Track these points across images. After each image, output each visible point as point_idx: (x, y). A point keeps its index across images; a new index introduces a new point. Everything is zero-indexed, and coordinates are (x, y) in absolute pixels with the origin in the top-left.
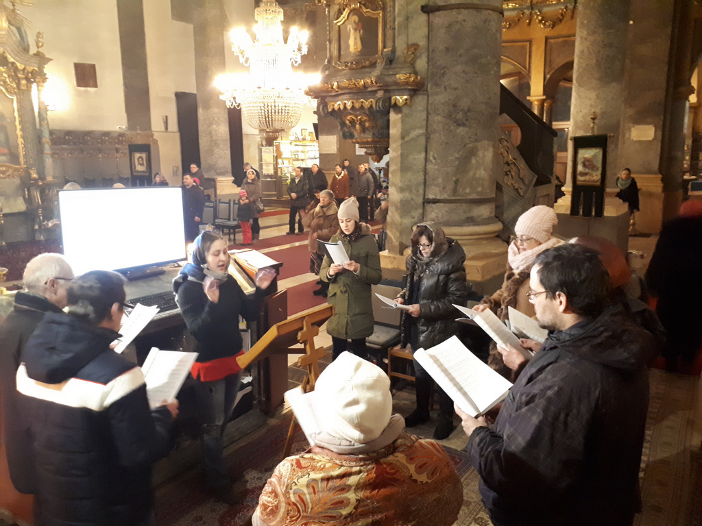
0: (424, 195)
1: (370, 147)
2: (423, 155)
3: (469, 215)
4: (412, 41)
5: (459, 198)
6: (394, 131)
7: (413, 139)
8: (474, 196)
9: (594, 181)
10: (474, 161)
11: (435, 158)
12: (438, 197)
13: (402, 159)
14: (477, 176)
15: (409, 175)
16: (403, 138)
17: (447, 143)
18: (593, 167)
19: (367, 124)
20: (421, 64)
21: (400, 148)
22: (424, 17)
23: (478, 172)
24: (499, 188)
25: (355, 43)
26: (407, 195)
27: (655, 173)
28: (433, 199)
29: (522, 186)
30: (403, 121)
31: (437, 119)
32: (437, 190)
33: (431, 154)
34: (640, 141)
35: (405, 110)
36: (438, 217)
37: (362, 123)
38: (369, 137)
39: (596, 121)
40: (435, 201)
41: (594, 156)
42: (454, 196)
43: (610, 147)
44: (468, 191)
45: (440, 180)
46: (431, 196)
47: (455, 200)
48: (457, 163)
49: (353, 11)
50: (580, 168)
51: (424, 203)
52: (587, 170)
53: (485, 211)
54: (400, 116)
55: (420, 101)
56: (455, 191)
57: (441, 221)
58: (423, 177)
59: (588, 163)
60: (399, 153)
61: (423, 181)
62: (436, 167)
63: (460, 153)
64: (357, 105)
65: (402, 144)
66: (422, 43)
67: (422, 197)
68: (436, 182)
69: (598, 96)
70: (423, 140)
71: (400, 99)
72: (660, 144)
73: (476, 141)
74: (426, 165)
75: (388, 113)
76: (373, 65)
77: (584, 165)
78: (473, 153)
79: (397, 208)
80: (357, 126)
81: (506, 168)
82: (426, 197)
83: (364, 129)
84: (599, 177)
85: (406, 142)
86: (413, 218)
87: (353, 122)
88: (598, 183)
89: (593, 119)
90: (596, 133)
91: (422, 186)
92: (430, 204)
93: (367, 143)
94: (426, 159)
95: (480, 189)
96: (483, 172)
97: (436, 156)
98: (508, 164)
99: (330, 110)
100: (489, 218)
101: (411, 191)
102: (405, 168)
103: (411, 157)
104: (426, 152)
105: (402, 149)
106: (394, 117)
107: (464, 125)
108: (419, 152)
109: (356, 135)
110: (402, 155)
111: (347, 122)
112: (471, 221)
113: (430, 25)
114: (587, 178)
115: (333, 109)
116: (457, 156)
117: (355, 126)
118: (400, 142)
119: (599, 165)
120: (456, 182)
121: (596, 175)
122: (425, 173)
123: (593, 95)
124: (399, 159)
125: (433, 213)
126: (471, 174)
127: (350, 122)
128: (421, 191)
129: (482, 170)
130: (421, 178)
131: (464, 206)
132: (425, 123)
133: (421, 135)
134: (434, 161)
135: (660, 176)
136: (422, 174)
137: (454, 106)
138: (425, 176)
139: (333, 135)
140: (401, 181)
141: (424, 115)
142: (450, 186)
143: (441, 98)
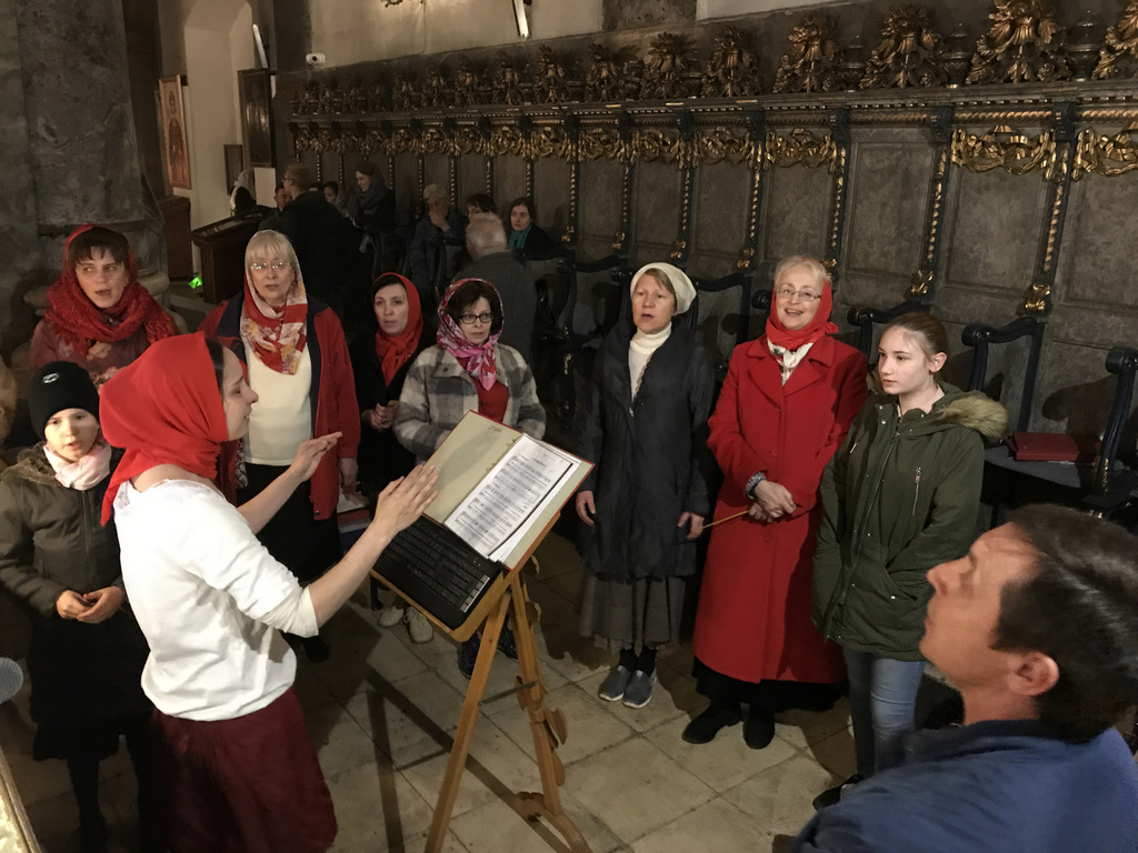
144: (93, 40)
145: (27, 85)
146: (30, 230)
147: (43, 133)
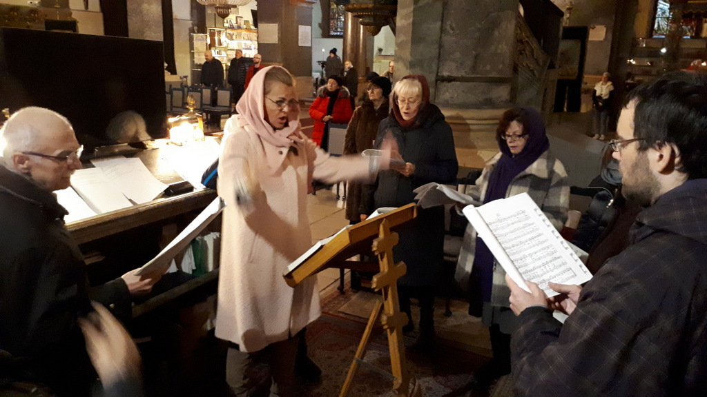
0: (438, 73)
1: (369, 16)
2: (439, 24)
3: (488, 97)
5: (478, 76)
7: (428, 3)
8: (494, 75)
10: (496, 33)
11: (453, 29)
12: (455, 74)
13: (414, 29)
14: (499, 51)
15: (421, 48)
16: (416, 2)
17: (468, 10)
21: (412, 14)
23: (500, 46)
24: (515, 69)
28: (448, 76)
29: (536, 67)
32: (453, 65)
33: (449, 23)
36: (453, 98)
40: (450, 79)
42: (473, 73)
44: (488, 67)
45: (458, 55)
46: (446, 74)
47: (473, 78)
48: (478, 34)
51: (436, 81)
53: (502, 92)
56: (474, 68)
57: (455, 102)
58: (437, 50)
60: (411, 20)
61: (437, 55)
62: (454, 38)
63: (483, 23)
65: (414, 10)
67: (434, 75)
68: (452, 56)
70: (439, 7)
72: (610, 45)
73: (501, 9)
74: (441, 38)
78: (495, 24)
81: (521, 47)
82: (439, 74)
84: (575, 70)
85: (420, 7)
91: (437, 61)
92: (445, 83)
94: (442, 30)
95: (500, 67)
96: (505, 47)
97: (454, 25)
98: (521, 42)
100: (504, 101)
101: (422, 68)
102: (417, 38)
103: (424, 26)
104: (442, 21)
105: (414, 16)
108: (435, 21)
110: (414, 23)
112: (490, 103)
116: (479, 26)
118: (411, 8)
120: (476, 57)
122: (441, 47)
124: (411, 29)
125: (447, 94)
126: (493, 48)
128: (434, 67)
129: (504, 43)
130: (434, 51)
131: (483, 86)
133: (435, 1)
134: (451, 32)
136: (437, 46)
138: (440, 49)
139: (274, 22)
140: (411, 54)
142: (469, 63)
146: (433, 78)
147: (448, 28)
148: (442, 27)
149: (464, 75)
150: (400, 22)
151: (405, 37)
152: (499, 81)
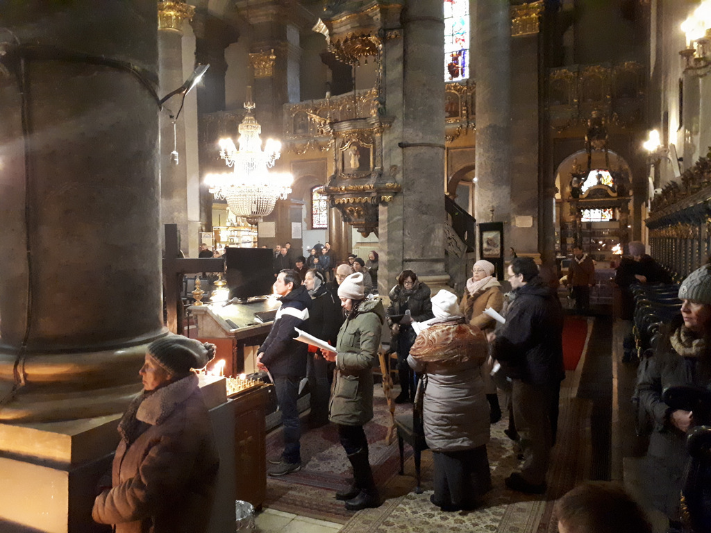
0: (403, 257)
2: (402, 232)
3: (432, 269)
4: (393, 163)
5: (425, 258)
6: (383, 217)
7: (395, 222)
8: (434, 257)
9: (495, 255)
10: (433, 235)
12: (412, 258)
13: (388, 234)
14: (435, 245)
15: (393, 244)
16: (388, 221)
17: (416, 225)
18: (495, 245)
19: (362, 213)
20: (399, 177)
21: (386, 227)
22: (400, 150)
23: (436, 242)
24: (446, 253)
25: (355, 163)
26: (392, 257)
27: (536, 253)
29: (459, 252)
30: (388, 211)
31: (410, 210)
32: (411, 253)
33: (407, 231)
34: (523, 228)
35: (390, 204)
37: (358, 212)
38: (363, 221)
39: (494, 212)
40: (410, 260)
41: (494, 237)
42: (422, 257)
43: (505, 231)
44: (430, 253)
45: (413, 247)
46: (407, 258)
47: (422, 259)
48: (423, 236)
49: (353, 144)
50: (485, 245)
51: (403, 262)
52: (490, 247)
53: (440, 267)
54: (386, 208)
55: (399, 199)
56: (422, 254)
58: (402, 246)
59: (490, 242)
60: (387, 230)
61: (402, 248)
62: (410, 239)
63: (425, 230)
64: (357, 201)
65: (388, 225)
66: (399, 165)
67: (401, 258)
68: (410, 248)
69: (494, 195)
70: (401, 222)
71: (387, 198)
72: (537, 230)
73: (434, 223)
74: (403, 238)
75: (378, 206)
76: (369, 176)
77: (488, 244)
78: (432, 230)
79: (385, 265)
80: (355, 214)
81: (449, 241)
83: (359, 215)
84: (499, 251)
85: (391, 224)
86: (396, 271)
87: (352, 211)
88: (499, 256)
89: (492, 211)
90: (495, 221)
91: (402, 251)
92: (407, 263)
93: (361, 224)
94: (404, 235)
95: (437, 253)
97: (410, 232)
98: (449, 238)
99: (337, 203)
100: (442, 272)
101: (394, 255)
102: (390, 240)
103: (394, 233)
104: (403, 229)
105: (388, 228)
106: (381, 208)
107: (426, 214)
108: (399, 230)
109: (353, 219)
110: (389, 231)
111: (348, 211)
112: (433, 273)
113: (404, 154)
114: (491, 252)
115: (339, 203)
116: (423, 232)
117: (353, 214)
118: (387, 224)
119: (499, 243)
120: (423, 248)
121: (497, 251)
122: (403, 243)
123: (490, 194)
124: (386, 235)
126: (432, 243)
127: (350, 211)
128: (401, 254)
129: (438, 241)
130: (400, 246)
131: (428, 264)
132: (402, 212)
133: (399, 220)
134: (409, 236)
135: (539, 254)
136: (401, 243)
137: (420, 202)
139: (272, 222)
140: (388, 248)
141: (402, 207)
142: (419, 251)
143: (412, 197)
144: (424, 208)
145: (404, 222)
146: (401, 260)
147: (407, 234)
148: (403, 233)
149: (417, 258)
150: (380, 231)
151: (384, 239)
152: (437, 261)
